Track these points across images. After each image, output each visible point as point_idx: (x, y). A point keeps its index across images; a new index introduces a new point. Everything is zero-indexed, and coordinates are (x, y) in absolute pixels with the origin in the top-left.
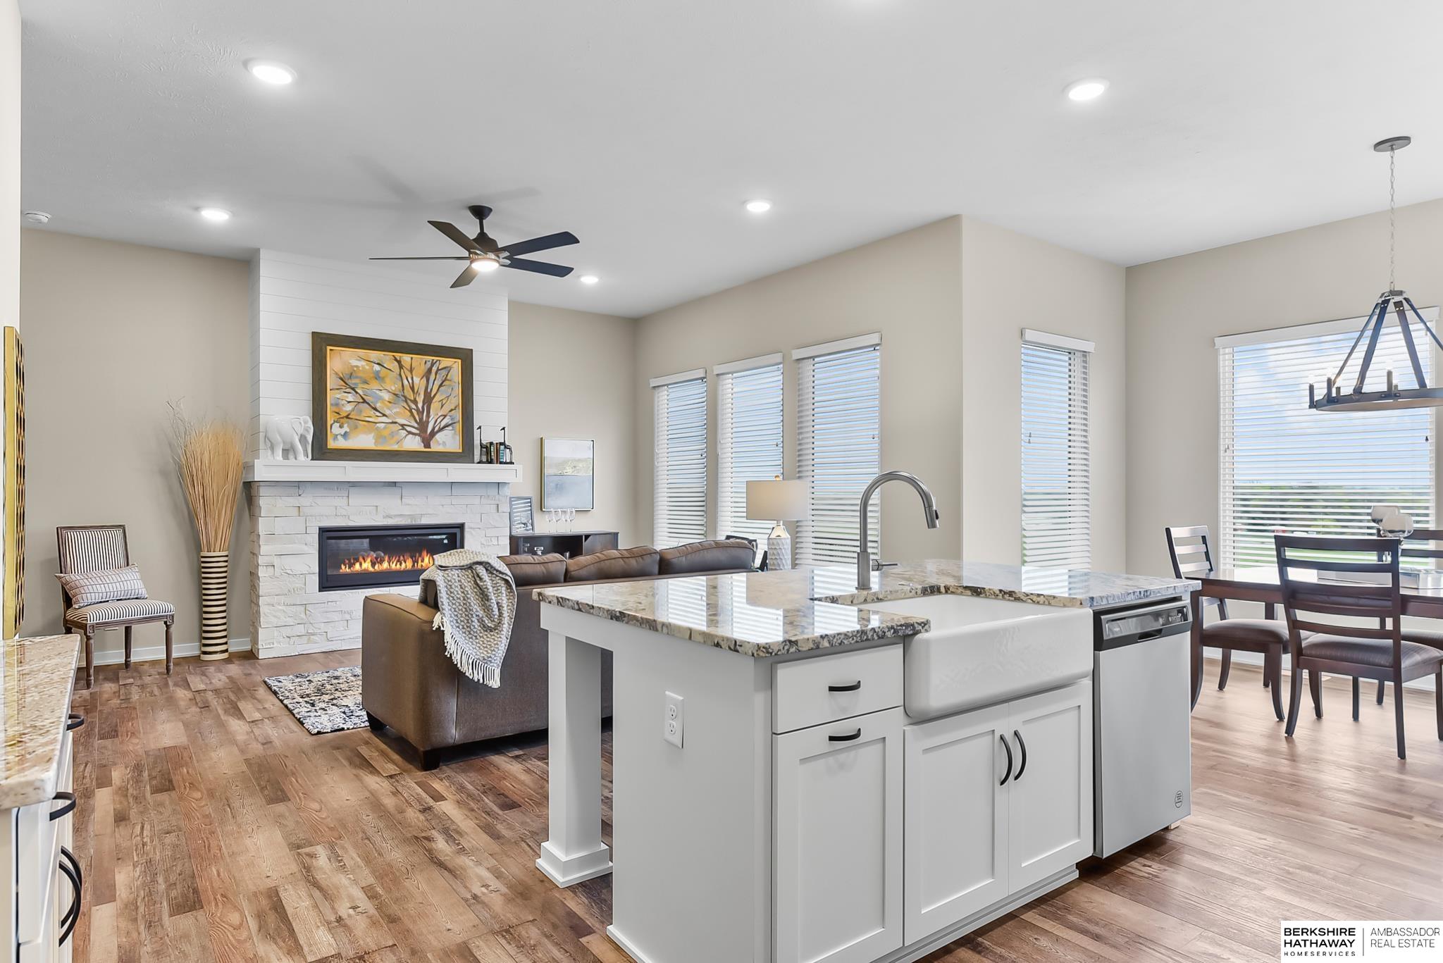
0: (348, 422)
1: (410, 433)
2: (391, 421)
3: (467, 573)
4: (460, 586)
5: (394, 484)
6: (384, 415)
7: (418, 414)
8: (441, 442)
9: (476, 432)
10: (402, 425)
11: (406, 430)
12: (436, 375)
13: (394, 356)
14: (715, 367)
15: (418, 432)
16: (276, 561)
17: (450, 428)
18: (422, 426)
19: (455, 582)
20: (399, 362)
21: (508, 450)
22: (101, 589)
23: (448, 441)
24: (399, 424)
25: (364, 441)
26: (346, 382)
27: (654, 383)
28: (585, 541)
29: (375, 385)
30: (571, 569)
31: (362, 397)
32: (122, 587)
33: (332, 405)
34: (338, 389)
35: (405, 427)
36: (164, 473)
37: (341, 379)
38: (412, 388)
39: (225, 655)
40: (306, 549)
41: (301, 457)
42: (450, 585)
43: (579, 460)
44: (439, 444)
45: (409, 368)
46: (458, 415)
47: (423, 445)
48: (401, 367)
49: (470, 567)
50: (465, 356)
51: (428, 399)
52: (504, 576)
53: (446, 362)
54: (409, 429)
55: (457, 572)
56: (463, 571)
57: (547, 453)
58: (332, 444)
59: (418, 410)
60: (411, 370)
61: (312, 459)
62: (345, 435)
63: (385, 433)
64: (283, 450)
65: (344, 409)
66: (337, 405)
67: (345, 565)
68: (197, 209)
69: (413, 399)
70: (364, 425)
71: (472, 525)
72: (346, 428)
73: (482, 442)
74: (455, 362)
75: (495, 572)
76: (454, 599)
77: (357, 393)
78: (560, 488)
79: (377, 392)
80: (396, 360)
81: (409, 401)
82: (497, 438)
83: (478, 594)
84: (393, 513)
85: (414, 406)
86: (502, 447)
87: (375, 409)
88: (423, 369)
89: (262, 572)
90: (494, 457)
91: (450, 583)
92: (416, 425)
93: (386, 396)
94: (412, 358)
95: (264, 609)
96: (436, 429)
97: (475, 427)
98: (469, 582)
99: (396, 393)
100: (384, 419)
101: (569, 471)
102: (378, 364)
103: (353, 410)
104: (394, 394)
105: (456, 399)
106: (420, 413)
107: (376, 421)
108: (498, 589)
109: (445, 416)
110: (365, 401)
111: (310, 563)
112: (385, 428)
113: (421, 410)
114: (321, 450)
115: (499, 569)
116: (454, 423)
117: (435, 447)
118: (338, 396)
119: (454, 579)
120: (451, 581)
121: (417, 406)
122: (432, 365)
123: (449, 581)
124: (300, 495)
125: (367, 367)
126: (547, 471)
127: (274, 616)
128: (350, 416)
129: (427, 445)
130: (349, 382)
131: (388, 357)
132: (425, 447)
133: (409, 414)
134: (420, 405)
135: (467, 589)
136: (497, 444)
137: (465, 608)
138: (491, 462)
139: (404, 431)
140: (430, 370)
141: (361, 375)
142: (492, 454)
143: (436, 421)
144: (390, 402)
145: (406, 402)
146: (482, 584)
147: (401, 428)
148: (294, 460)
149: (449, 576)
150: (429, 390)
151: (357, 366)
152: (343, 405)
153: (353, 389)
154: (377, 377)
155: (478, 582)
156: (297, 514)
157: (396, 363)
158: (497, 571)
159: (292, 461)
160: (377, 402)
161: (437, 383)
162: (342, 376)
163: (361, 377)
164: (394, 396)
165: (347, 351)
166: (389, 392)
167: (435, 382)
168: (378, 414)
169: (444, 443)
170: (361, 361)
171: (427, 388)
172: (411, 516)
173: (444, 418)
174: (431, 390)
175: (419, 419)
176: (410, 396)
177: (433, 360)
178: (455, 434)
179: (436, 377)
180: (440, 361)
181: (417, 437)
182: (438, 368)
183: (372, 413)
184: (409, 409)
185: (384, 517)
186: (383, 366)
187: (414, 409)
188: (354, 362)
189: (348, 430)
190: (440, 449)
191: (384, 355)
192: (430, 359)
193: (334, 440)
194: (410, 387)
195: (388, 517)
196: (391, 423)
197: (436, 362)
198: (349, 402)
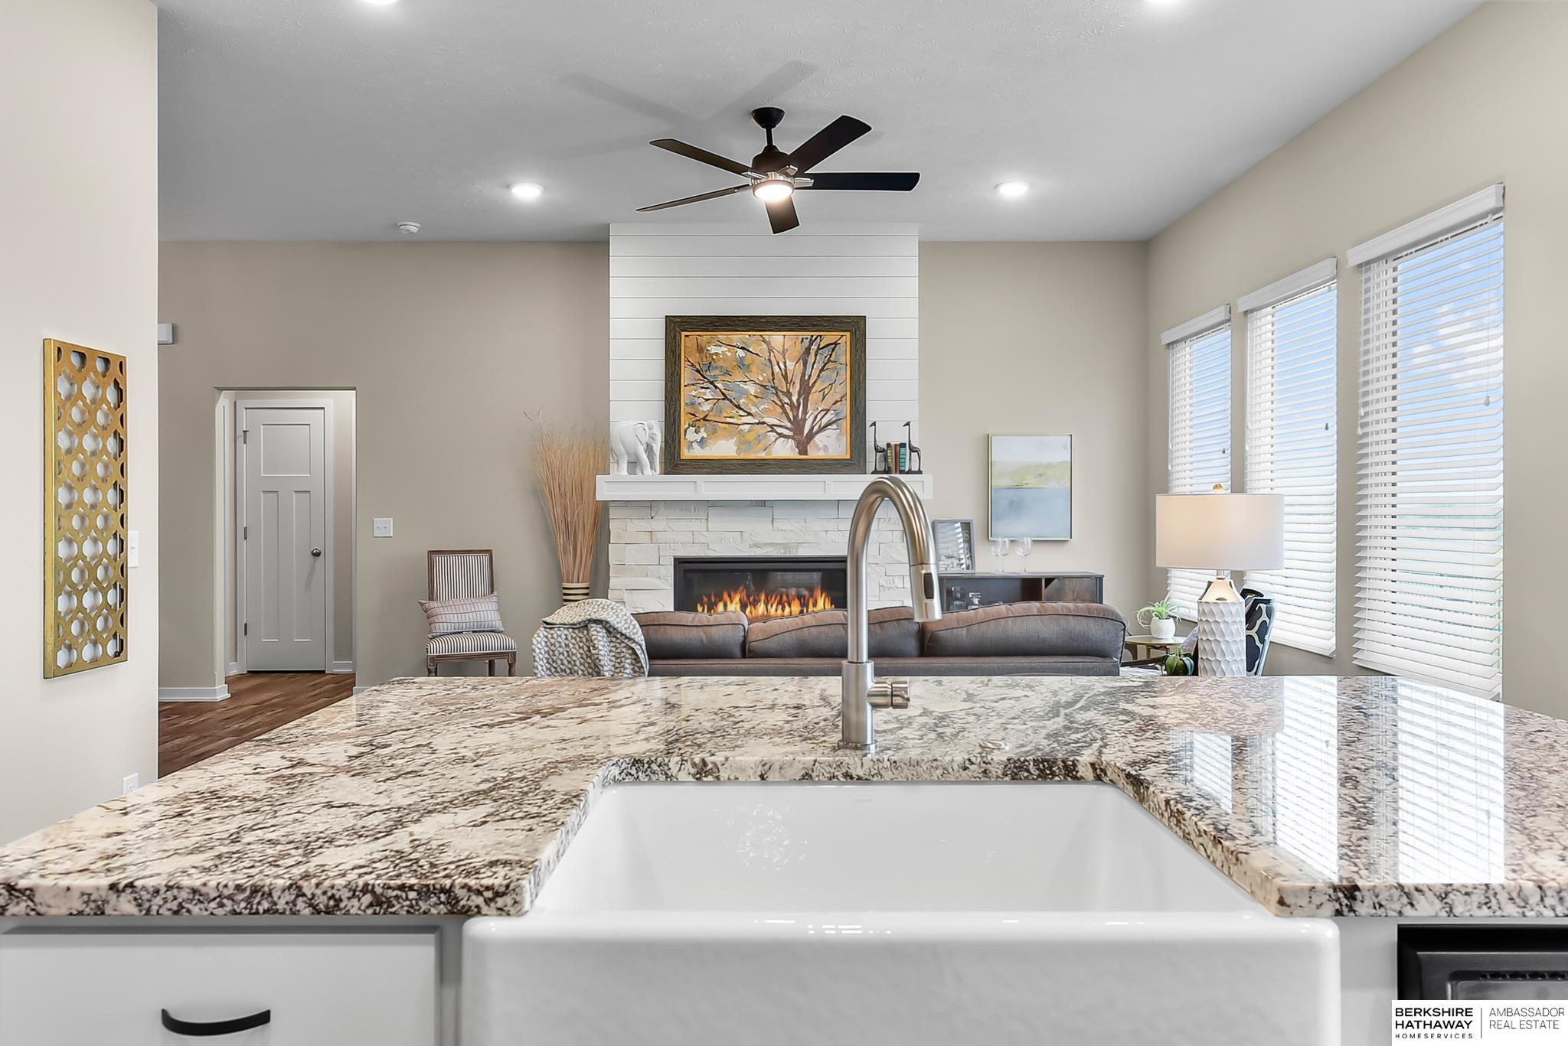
0: (705, 426)
1: (781, 435)
2: (757, 421)
3: (581, 635)
5: (762, 503)
6: (749, 414)
7: (792, 410)
8: (821, 446)
9: (870, 431)
10: (772, 426)
11: (776, 432)
12: (816, 356)
13: (761, 336)
15: (791, 434)
16: (626, 596)
17: (834, 426)
18: (797, 425)
19: (560, 646)
20: (768, 343)
21: (914, 455)
22: (454, 618)
23: (831, 444)
24: (768, 425)
25: (724, 448)
26: (704, 375)
28: (1046, 587)
29: (738, 376)
30: (752, 637)
31: (723, 393)
32: (475, 618)
33: (686, 404)
34: (693, 385)
35: (775, 428)
37: (698, 371)
38: (785, 377)
40: (658, 583)
41: (648, 471)
42: (553, 651)
43: (1049, 466)
44: (819, 449)
45: (781, 350)
46: (845, 408)
47: (797, 450)
48: (771, 349)
49: (585, 626)
50: (855, 326)
51: (806, 390)
52: (630, 643)
53: (829, 337)
54: (780, 430)
56: (576, 631)
57: (996, 456)
58: (686, 454)
59: (791, 405)
60: (784, 353)
62: (702, 442)
63: (750, 437)
64: (628, 463)
65: (701, 409)
66: (693, 404)
67: (702, 605)
68: (508, 186)
69: (785, 391)
70: (725, 428)
72: (703, 434)
73: (878, 443)
74: (842, 336)
77: (716, 387)
78: (1016, 507)
79: (742, 384)
80: (764, 340)
81: (780, 393)
84: (761, 540)
85: (787, 401)
86: (906, 450)
87: (739, 407)
88: (800, 349)
90: (892, 464)
91: (553, 648)
92: (789, 425)
93: (752, 389)
94: (784, 336)
96: (816, 428)
97: (868, 424)
98: (580, 647)
99: (764, 384)
100: (749, 419)
101: (1031, 481)
102: (742, 348)
103: (712, 409)
104: (762, 386)
105: (843, 387)
106: (795, 408)
107: (739, 422)
108: (622, 662)
109: (828, 410)
110: (725, 398)
111: (664, 601)
112: (750, 431)
113: (796, 405)
114: (674, 463)
115: (624, 632)
116: (840, 419)
117: (813, 453)
118: (694, 393)
119: (560, 642)
120: (554, 645)
121: (790, 399)
122: (811, 344)
123: (552, 645)
124: (652, 518)
125: (729, 354)
126: (996, 482)
128: (708, 418)
129: (803, 451)
130: (707, 374)
131: (754, 339)
132: (801, 453)
133: (781, 411)
134: (795, 398)
135: (574, 658)
136: (896, 445)
138: (887, 471)
139: (775, 434)
140: (808, 350)
141: (720, 364)
143: (816, 417)
144: (757, 397)
145: (777, 394)
147: (770, 429)
148: (641, 474)
149: (552, 638)
150: (807, 377)
151: (717, 354)
152: (700, 404)
153: (712, 383)
154: (741, 365)
155: (591, 649)
156: (649, 541)
157: (765, 346)
158: (622, 634)
159: (639, 476)
160: (740, 398)
161: (818, 366)
162: (699, 368)
163: (721, 367)
164: (762, 388)
165: (705, 336)
166: (756, 383)
167: (815, 366)
168: (741, 413)
169: (826, 447)
170: (721, 347)
171: (803, 375)
172: (785, 546)
173: (826, 414)
174: (810, 376)
175: (794, 416)
176: (782, 387)
177: (812, 336)
178: (840, 434)
179: (816, 359)
180: (821, 336)
181: (790, 440)
182: (819, 346)
183: (734, 412)
184: (780, 404)
185: (750, 546)
186: (748, 351)
187: (787, 404)
188: (713, 349)
189: (705, 436)
190: (820, 455)
191: (750, 335)
192: (808, 334)
193: (689, 448)
194: (782, 375)
195: (757, 546)
196: (758, 424)
197: (816, 339)
198: (707, 400)
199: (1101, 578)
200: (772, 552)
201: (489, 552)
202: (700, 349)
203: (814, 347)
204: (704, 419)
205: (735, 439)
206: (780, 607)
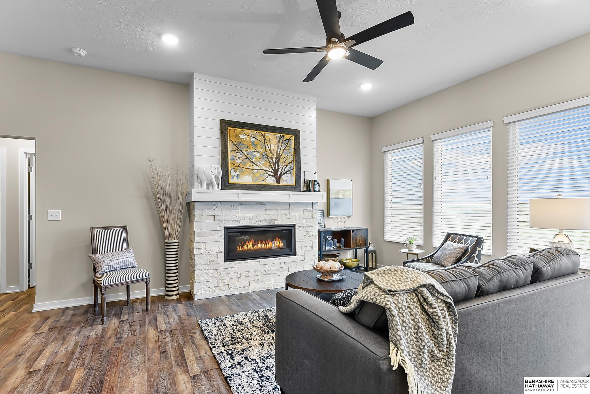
0: (239, 169)
1: (269, 175)
2: (260, 169)
4: (410, 312)
5: (261, 203)
6: (257, 165)
7: (273, 165)
9: (302, 175)
10: (266, 171)
11: (268, 174)
12: (282, 144)
13: (261, 133)
14: (431, 136)
15: (273, 174)
16: (203, 246)
17: (289, 172)
18: (276, 171)
20: (264, 136)
21: (318, 184)
22: (112, 263)
23: (288, 179)
24: (264, 170)
25: (247, 179)
27: (384, 149)
28: (352, 233)
29: (252, 149)
31: (246, 156)
32: (124, 262)
33: (230, 159)
34: (233, 151)
35: (267, 172)
36: (147, 198)
37: (235, 145)
38: (271, 151)
39: (178, 297)
40: (218, 239)
41: (216, 188)
43: (346, 191)
44: (284, 181)
45: (269, 140)
46: (293, 165)
47: (276, 181)
48: (265, 139)
49: (415, 291)
50: (296, 133)
51: (278, 157)
52: (445, 299)
53: (287, 137)
54: (269, 173)
55: (405, 297)
57: (331, 187)
58: (231, 181)
59: (273, 163)
61: (221, 189)
62: (237, 176)
63: (258, 175)
64: (206, 184)
65: (237, 162)
66: (233, 159)
67: (239, 246)
68: (160, 36)
69: (271, 157)
70: (247, 171)
71: (300, 225)
72: (238, 173)
73: (306, 180)
74: (291, 137)
75: (436, 294)
76: (406, 330)
77: (243, 153)
78: (337, 205)
79: (253, 153)
80: (262, 135)
81: (269, 158)
82: (313, 179)
83: (425, 320)
84: (261, 219)
85: (271, 161)
86: (316, 183)
87: (252, 162)
88: (276, 140)
89: (196, 252)
90: (311, 188)
92: (272, 171)
93: (258, 155)
94: (270, 134)
95: (197, 272)
96: (283, 173)
97: (302, 172)
99: (263, 153)
100: (257, 167)
101: (341, 196)
102: (254, 137)
103: (242, 162)
105: (292, 157)
106: (274, 164)
107: (253, 168)
110: (247, 158)
111: (220, 246)
112: (257, 172)
113: (275, 163)
114: (225, 185)
116: (291, 170)
117: (282, 183)
118: (234, 155)
121: (273, 160)
122: (280, 139)
124: (215, 209)
125: (248, 139)
126: (330, 196)
127: (202, 276)
128: (239, 166)
129: (278, 182)
130: (239, 147)
131: (258, 134)
132: (277, 183)
133: (269, 165)
134: (274, 160)
136: (313, 181)
137: (416, 338)
138: (310, 191)
139: (267, 174)
140: (279, 141)
141: (245, 143)
142: (310, 186)
143: (282, 168)
144: (260, 158)
145: (267, 158)
146: (431, 310)
147: (265, 172)
148: (212, 189)
151: (243, 138)
152: (236, 159)
153: (241, 151)
155: (426, 307)
156: (213, 219)
157: (263, 137)
159: (211, 190)
160: (253, 158)
162: (236, 144)
163: (245, 144)
164: (261, 155)
165: (238, 130)
166: (259, 153)
167: (282, 148)
168: (253, 164)
169: (286, 180)
170: (245, 135)
171: (277, 151)
172: (270, 220)
173: (286, 167)
174: (280, 151)
175: (274, 167)
176: (269, 155)
177: (281, 135)
178: (291, 175)
180: (284, 136)
181: (273, 177)
182: (283, 140)
183: (251, 164)
184: (269, 162)
185: (256, 221)
186: (256, 139)
187: (272, 162)
188: (241, 136)
189: (239, 174)
190: (284, 183)
191: (256, 132)
192: (279, 135)
193: (232, 179)
194: (269, 150)
195: (259, 221)
196: (260, 170)
197: (282, 137)
198: (239, 158)
199: (367, 229)
200: (265, 223)
201: (125, 227)
202: (236, 136)
203: (281, 140)
204: (238, 166)
205: (251, 176)
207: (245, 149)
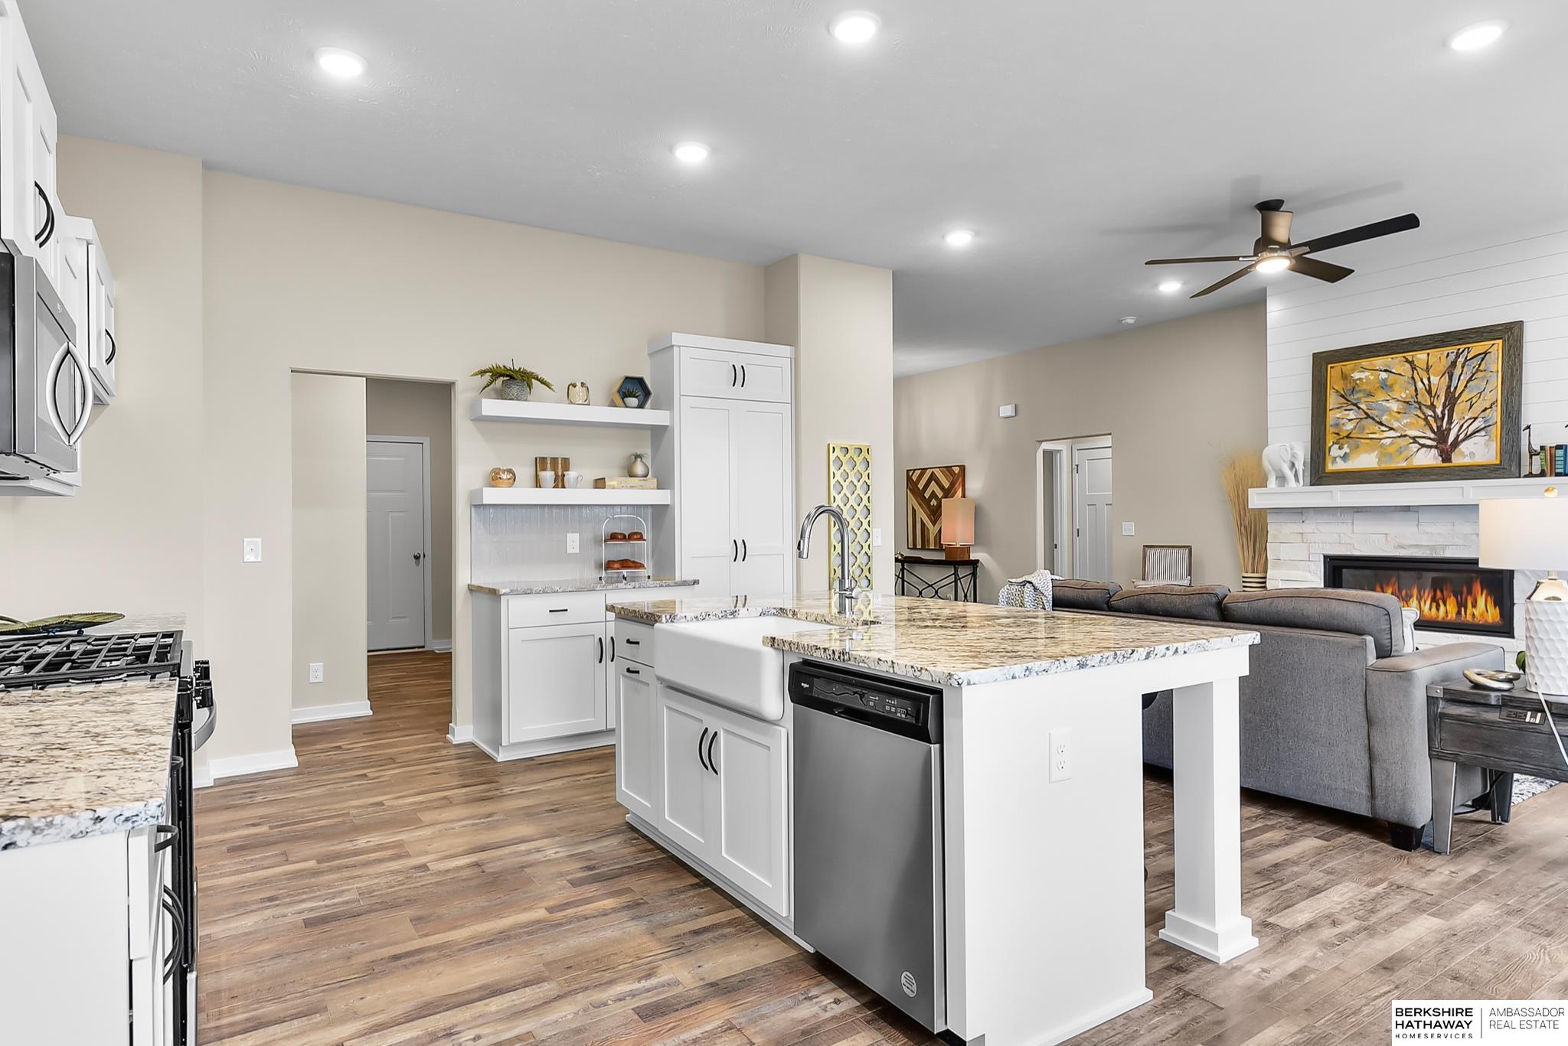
0: (1348, 442)
1: (1423, 446)
2: (1399, 435)
5: (1407, 509)
6: (1391, 429)
7: (1435, 421)
8: (1467, 452)
9: (1523, 434)
10: (1414, 438)
11: (1419, 443)
12: (1463, 367)
13: (1404, 357)
15: (1434, 443)
17: (1483, 433)
18: (1441, 436)
20: (1411, 363)
23: (1480, 450)
24: (1410, 437)
25: (1367, 460)
26: (1348, 399)
29: (1381, 396)
31: (1366, 413)
33: (1331, 426)
34: (1338, 408)
35: (1417, 439)
37: (1342, 396)
38: (1429, 392)
40: (1308, 576)
41: (1294, 484)
44: (1466, 457)
45: (1425, 367)
46: (1496, 415)
47: (1441, 459)
48: (1414, 368)
50: (1510, 332)
51: (1451, 400)
53: (1479, 348)
54: (1422, 441)
58: (1330, 467)
59: (1436, 417)
60: (1428, 370)
62: (1345, 457)
63: (1392, 449)
65: (1345, 428)
66: (1337, 425)
69: (1429, 404)
70: (1367, 443)
72: (1346, 449)
73: (1533, 446)
74: (1494, 344)
77: (1359, 408)
79: (1384, 403)
80: (1407, 361)
81: (1423, 407)
84: (1406, 542)
85: (1430, 413)
86: (1560, 452)
87: (1381, 423)
88: (1445, 363)
90: (1548, 467)
92: (1432, 436)
93: (1394, 406)
94: (1428, 354)
96: (1461, 437)
97: (1522, 427)
99: (1407, 400)
100: (1392, 434)
102: (1386, 371)
103: (1355, 428)
104: (1404, 402)
105: (1493, 395)
106: (1439, 419)
107: (1381, 437)
109: (1476, 419)
110: (1368, 416)
112: (1391, 444)
113: (1440, 416)
114: (1319, 474)
116: (1490, 426)
117: (1457, 460)
118: (1338, 415)
121: (1434, 412)
122: (1458, 357)
124: (1302, 522)
125: (1372, 378)
128: (1351, 436)
129: (1446, 457)
130: (1351, 398)
131: (1397, 361)
132: (1443, 461)
133: (1424, 423)
134: (1439, 411)
136: (1554, 447)
139: (1417, 445)
140: (1454, 364)
141: (1364, 387)
143: (1462, 426)
144: (1399, 413)
145: (1420, 408)
147: (1412, 441)
148: (1287, 487)
150: (1452, 389)
151: (1360, 379)
152: (1343, 424)
153: (1355, 405)
154: (1384, 386)
156: (1300, 540)
157: (1408, 365)
159: (1286, 489)
160: (1383, 415)
161: (1465, 377)
162: (1343, 393)
163: (1365, 390)
164: (1405, 404)
165: (1349, 365)
166: (1398, 400)
167: (1462, 378)
168: (1384, 428)
169: (1473, 453)
170: (1362, 373)
171: (1449, 387)
172: (1432, 548)
173: (1473, 422)
174: (1456, 388)
175: (1437, 427)
176: (1426, 401)
177: (1459, 349)
178: (1490, 440)
179: (1462, 371)
180: (1469, 348)
181: (1433, 450)
182: (1466, 358)
183: (1377, 428)
184: (1423, 417)
185: (1395, 547)
186: (1391, 372)
187: (1431, 416)
188: (1356, 375)
189: (1348, 451)
190: (1467, 461)
191: (1392, 358)
192: (1454, 349)
193: (1333, 463)
194: (1426, 389)
195: (1401, 547)
196: (1399, 437)
197: (1463, 351)
198: (1350, 420)
200: (1417, 552)
201: (1189, 548)
202: (1345, 377)
203: (1461, 360)
205: (1376, 452)
206: (1434, 605)
207: (1363, 400)
